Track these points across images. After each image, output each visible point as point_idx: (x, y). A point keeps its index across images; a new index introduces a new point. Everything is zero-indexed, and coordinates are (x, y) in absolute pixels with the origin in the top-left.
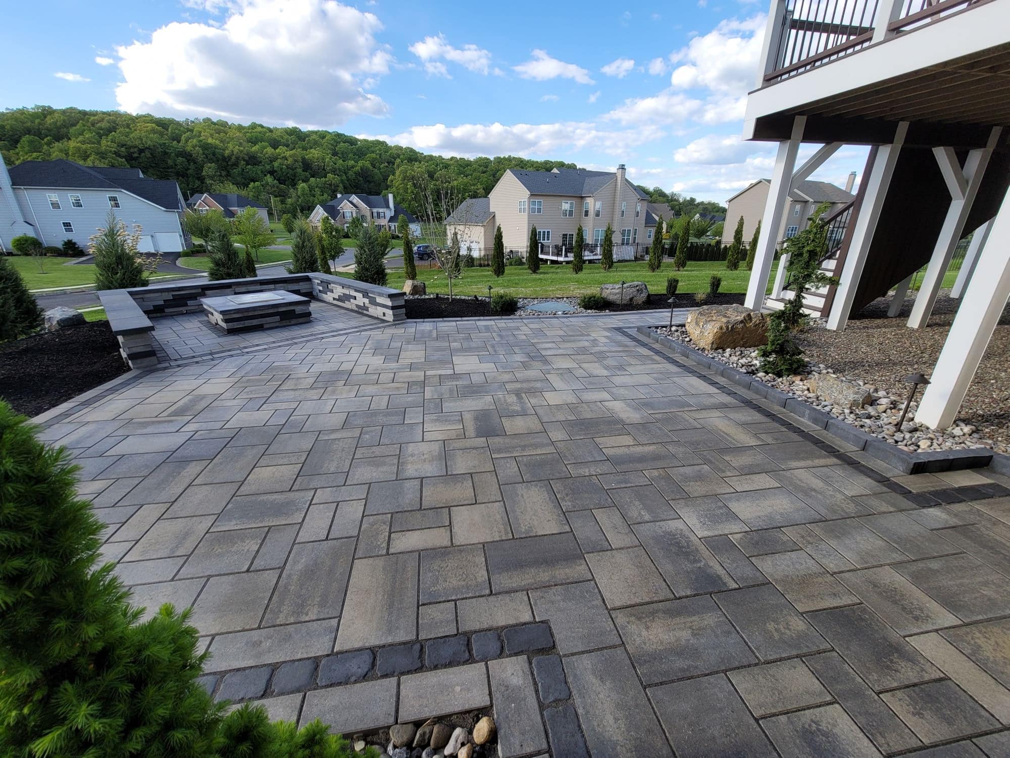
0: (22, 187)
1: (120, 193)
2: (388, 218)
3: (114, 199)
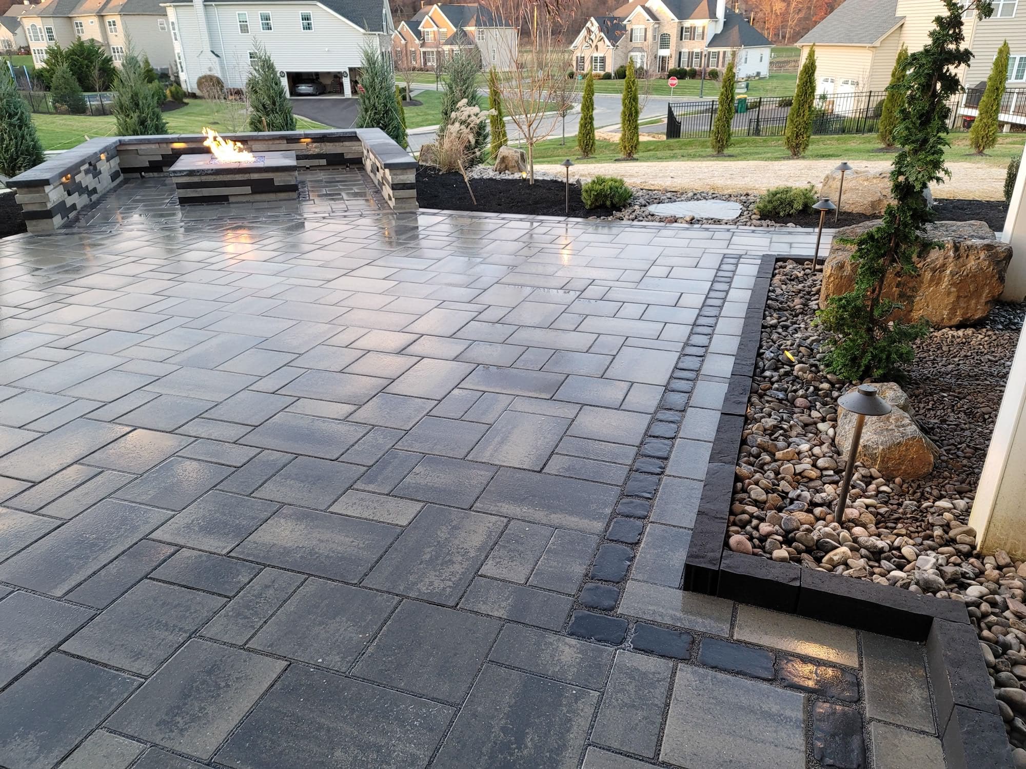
0: (213, 3)
1: (314, 8)
2: (709, 37)
3: (306, 18)
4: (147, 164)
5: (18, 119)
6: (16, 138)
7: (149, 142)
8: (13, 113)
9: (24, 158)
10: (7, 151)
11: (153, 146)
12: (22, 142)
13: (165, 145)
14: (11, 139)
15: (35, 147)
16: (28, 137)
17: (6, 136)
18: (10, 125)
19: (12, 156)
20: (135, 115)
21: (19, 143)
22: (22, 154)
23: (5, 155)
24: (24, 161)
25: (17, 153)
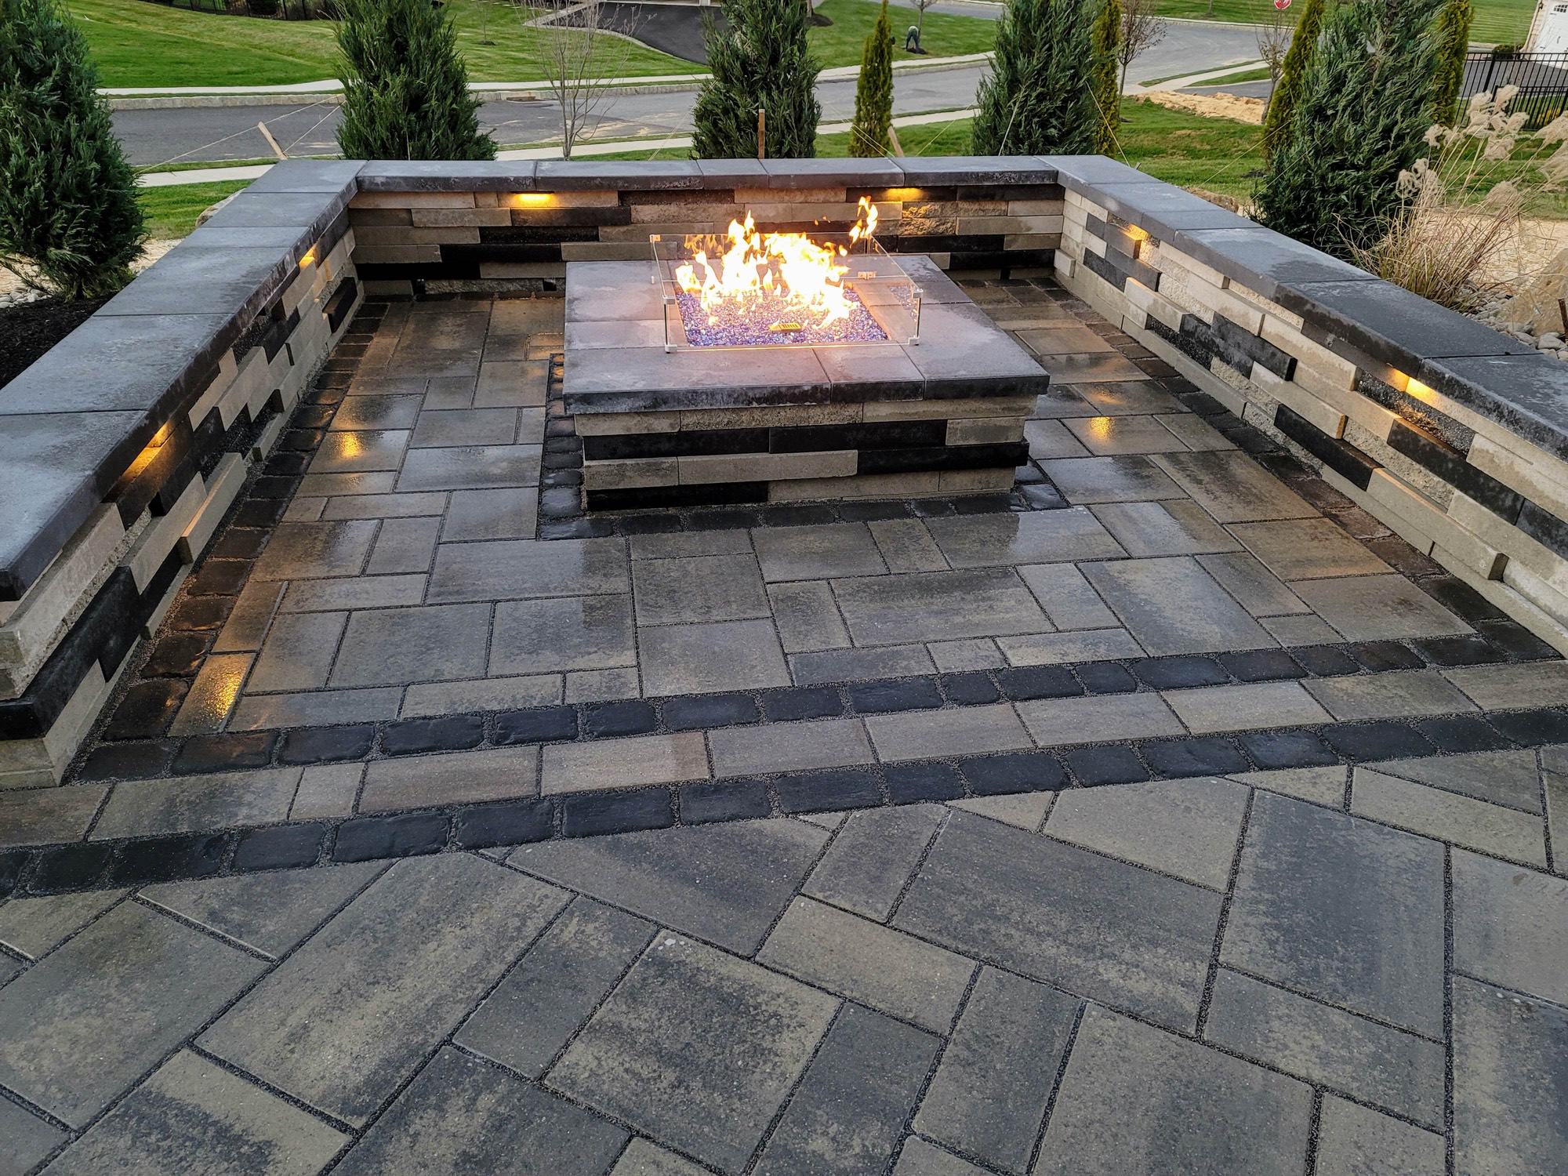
4: (436, 256)
5: (54, 89)
6: (46, 148)
7: (445, 186)
8: (37, 66)
9: (73, 212)
10: (18, 188)
11: (458, 203)
12: (64, 162)
13: (491, 200)
14: (32, 153)
15: (103, 177)
16: (83, 146)
17: (13, 139)
18: (31, 105)
19: (34, 202)
20: (396, 82)
21: (58, 164)
22: (65, 197)
23: (15, 201)
24: (69, 221)
25: (49, 196)
